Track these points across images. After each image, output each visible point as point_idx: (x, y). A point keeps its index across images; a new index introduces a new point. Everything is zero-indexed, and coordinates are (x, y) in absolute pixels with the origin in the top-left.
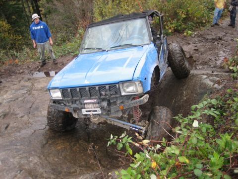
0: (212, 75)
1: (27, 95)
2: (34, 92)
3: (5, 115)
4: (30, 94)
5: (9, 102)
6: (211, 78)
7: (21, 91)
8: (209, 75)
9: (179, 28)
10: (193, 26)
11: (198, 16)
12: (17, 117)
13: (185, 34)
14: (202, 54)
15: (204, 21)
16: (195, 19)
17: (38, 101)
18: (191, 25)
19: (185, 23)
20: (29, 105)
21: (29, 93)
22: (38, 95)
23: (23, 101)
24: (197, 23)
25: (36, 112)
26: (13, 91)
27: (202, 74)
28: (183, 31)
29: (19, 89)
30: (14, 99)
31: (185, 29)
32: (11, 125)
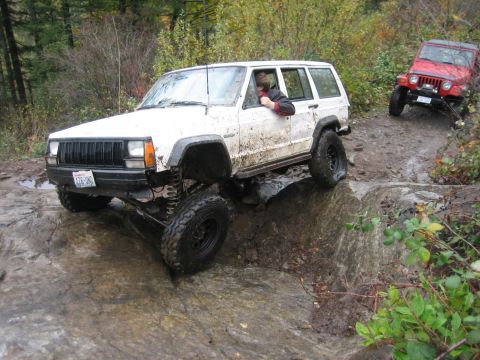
1: (35, 217)
2: (47, 212)
4: (40, 216)
6: (418, 193)
7: (17, 209)
12: (22, 259)
21: (37, 213)
23: (28, 227)
27: (401, 186)
29: (13, 206)
30: (6, 223)
32: (10, 274)
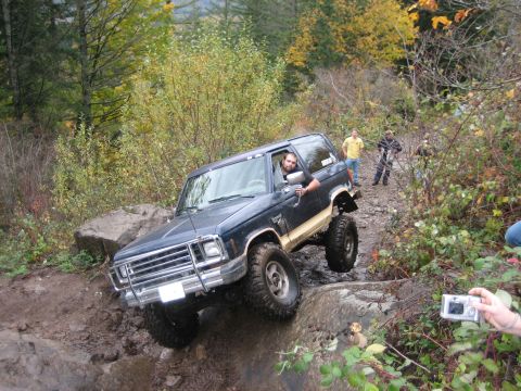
8: (352, 289)
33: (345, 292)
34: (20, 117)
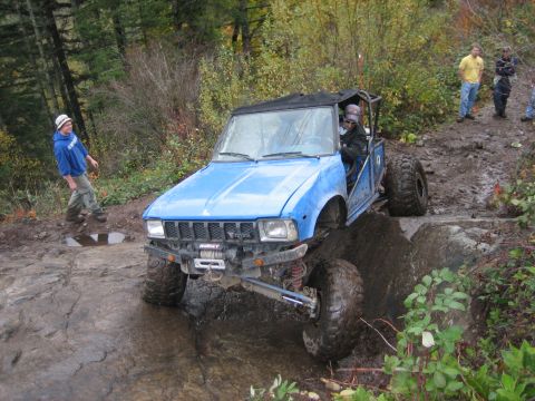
0: (471, 225)
1: (60, 286)
2: (74, 279)
3: (11, 333)
4: (66, 284)
5: (18, 303)
6: (470, 231)
7: (44, 277)
8: (464, 226)
9: (389, 128)
10: (419, 123)
11: (428, 101)
12: (39, 337)
13: (402, 140)
14: (442, 181)
15: (442, 112)
16: (422, 106)
17: (84, 298)
18: (413, 119)
19: (401, 118)
20: (65, 309)
21: (63, 281)
22: (86, 284)
23: (51, 300)
24: (426, 115)
25: (81, 324)
26: (28, 279)
27: (449, 224)
28: (398, 133)
29: (42, 274)
30: (29, 297)
31: (402, 129)
32: (25, 355)
33: (456, 228)
34: (179, 27)
